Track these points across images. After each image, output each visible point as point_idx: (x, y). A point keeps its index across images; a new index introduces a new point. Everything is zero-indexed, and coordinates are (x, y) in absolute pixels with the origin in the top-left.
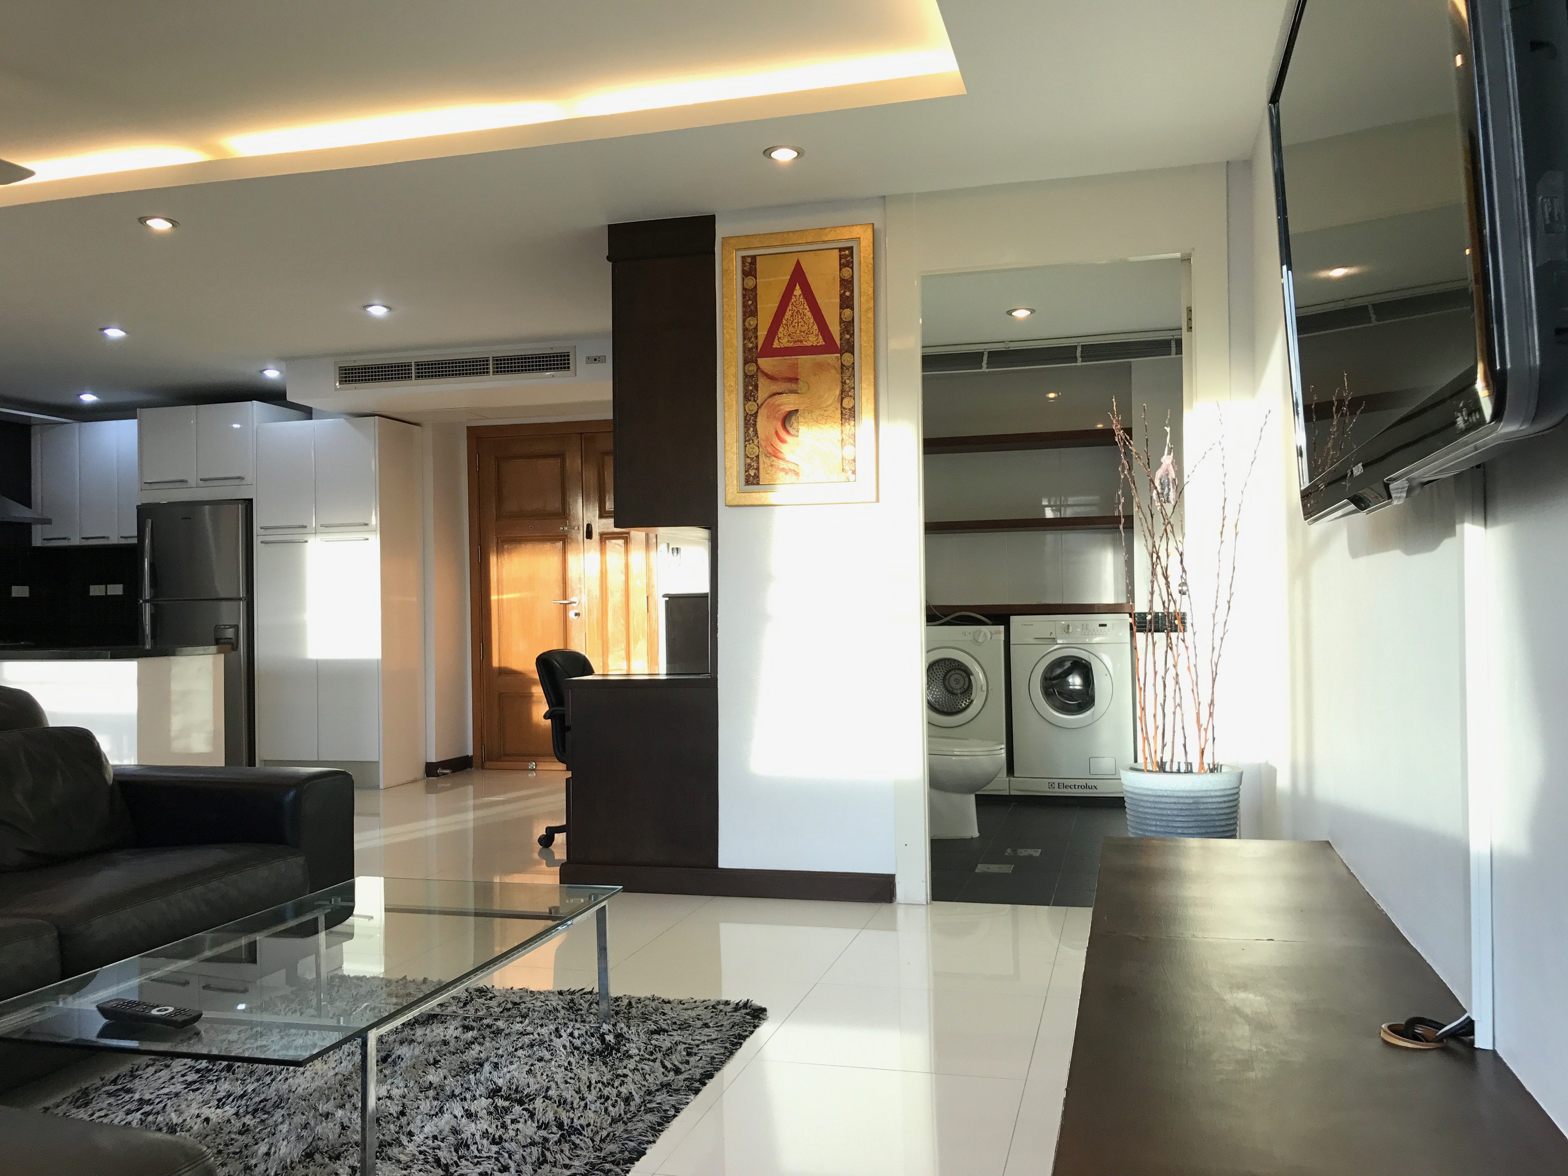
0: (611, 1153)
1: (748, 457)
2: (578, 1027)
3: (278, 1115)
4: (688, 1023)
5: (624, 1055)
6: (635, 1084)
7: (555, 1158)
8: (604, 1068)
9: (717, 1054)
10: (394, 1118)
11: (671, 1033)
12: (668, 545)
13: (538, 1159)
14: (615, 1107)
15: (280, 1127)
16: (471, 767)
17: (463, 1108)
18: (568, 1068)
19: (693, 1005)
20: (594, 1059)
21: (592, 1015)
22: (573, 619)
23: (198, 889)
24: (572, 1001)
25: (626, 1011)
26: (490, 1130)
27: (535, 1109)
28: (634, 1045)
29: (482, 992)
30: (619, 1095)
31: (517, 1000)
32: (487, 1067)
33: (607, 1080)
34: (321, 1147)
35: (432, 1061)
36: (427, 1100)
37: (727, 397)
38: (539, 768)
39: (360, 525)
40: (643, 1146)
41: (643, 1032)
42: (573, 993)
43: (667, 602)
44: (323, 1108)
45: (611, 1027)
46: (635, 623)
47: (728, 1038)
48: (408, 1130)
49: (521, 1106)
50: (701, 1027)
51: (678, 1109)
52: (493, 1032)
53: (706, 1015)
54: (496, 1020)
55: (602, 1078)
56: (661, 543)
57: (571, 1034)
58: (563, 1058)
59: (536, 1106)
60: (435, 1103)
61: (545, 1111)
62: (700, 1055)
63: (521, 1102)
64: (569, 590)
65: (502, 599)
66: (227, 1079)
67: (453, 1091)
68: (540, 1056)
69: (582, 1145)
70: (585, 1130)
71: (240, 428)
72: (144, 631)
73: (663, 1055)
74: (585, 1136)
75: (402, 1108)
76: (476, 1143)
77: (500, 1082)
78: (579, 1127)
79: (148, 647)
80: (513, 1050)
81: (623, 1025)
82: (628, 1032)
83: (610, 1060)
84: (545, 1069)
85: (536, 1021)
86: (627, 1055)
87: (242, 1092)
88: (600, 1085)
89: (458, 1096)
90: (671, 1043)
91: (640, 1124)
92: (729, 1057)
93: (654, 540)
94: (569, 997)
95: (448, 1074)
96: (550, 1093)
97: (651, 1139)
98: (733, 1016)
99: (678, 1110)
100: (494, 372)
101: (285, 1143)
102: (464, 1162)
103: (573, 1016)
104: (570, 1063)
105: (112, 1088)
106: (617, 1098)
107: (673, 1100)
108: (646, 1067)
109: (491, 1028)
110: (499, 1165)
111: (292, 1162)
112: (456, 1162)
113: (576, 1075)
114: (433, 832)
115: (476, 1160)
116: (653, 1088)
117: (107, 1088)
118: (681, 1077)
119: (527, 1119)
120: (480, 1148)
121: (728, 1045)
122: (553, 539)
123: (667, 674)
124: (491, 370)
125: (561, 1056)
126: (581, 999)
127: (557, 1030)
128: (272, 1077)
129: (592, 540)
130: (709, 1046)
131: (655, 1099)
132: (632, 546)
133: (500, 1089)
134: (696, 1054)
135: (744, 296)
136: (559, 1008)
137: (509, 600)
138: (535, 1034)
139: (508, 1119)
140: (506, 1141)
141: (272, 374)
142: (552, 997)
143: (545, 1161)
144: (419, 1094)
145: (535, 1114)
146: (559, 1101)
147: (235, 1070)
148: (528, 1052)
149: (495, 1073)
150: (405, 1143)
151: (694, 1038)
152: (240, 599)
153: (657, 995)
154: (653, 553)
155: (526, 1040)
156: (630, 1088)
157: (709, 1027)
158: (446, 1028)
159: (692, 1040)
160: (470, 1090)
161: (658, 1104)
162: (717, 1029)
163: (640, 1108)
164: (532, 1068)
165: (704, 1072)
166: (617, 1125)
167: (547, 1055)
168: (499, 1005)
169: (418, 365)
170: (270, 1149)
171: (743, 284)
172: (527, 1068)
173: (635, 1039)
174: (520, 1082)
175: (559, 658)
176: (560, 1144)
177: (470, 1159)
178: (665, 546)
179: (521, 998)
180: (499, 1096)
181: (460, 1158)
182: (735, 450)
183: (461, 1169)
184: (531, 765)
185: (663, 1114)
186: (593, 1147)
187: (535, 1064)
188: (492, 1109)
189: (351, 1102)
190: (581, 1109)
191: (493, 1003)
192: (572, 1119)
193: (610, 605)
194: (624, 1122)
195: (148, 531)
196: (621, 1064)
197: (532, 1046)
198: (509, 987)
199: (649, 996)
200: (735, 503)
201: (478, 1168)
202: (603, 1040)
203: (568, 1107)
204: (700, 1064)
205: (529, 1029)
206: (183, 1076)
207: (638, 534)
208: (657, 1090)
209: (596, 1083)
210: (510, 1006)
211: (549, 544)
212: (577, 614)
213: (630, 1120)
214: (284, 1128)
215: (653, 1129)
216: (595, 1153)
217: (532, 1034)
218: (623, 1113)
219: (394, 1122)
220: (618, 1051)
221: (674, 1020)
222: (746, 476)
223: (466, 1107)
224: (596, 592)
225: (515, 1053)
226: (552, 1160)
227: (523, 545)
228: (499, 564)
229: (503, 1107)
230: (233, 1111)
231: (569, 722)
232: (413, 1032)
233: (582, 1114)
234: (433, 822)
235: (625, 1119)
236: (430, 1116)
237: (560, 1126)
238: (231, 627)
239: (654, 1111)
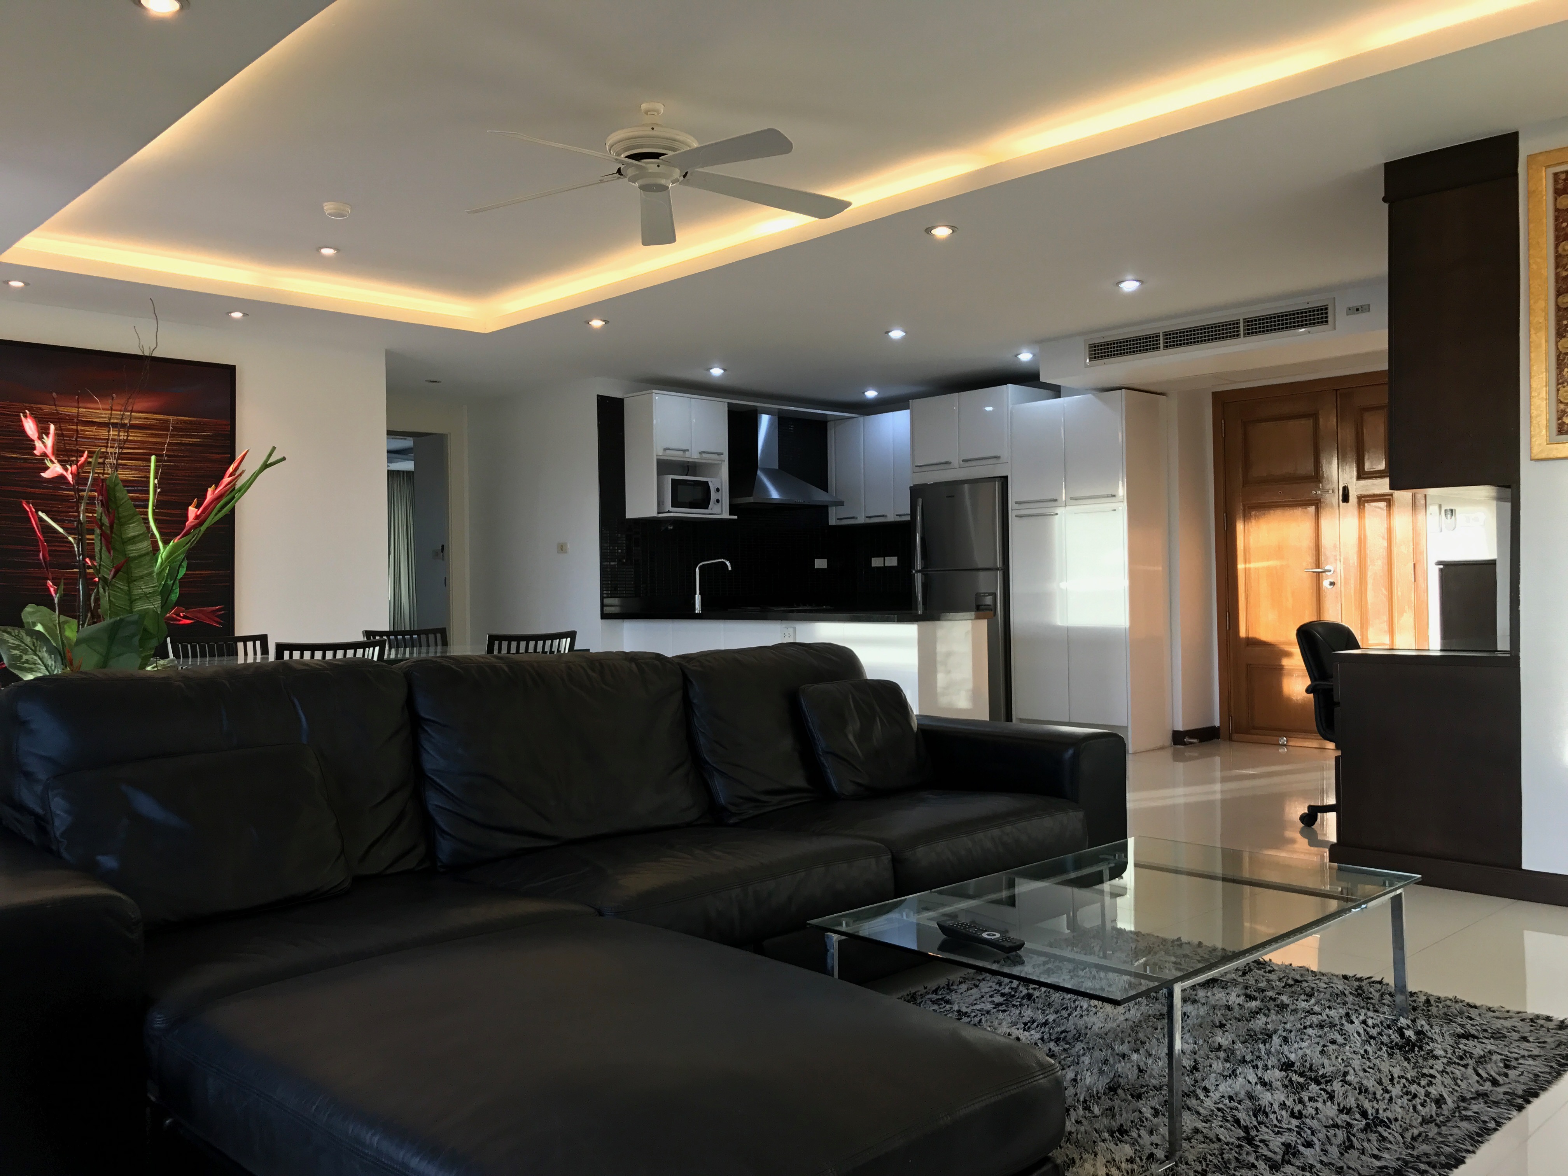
0: (1425, 1154)
1: (1561, 402)
2: (1372, 1016)
3: (1079, 1046)
4: (1502, 1033)
5: (1428, 1054)
6: (1445, 1086)
7: (1362, 1145)
8: (1406, 1064)
9: (1541, 1072)
10: (1188, 1071)
11: (1483, 1041)
12: (1440, 506)
13: (1344, 1143)
14: (1425, 1107)
15: (1082, 1058)
16: (1218, 738)
17: (1257, 1075)
18: (1365, 1055)
19: (1507, 1015)
20: (1393, 1052)
21: (1386, 1007)
22: (1326, 588)
23: (996, 832)
24: (1360, 987)
25: (1425, 1008)
26: (1288, 1103)
27: (1334, 1091)
28: (1439, 1046)
29: (1260, 964)
30: (1427, 1094)
31: (1298, 977)
32: (1276, 1040)
33: (1411, 1076)
34: (1122, 1084)
35: (1218, 1024)
36: (1218, 1060)
37: (1533, 336)
38: (1291, 743)
39: (1108, 496)
40: (1461, 1154)
41: (1448, 1033)
42: (1360, 980)
43: (1441, 570)
44: (1120, 1048)
45: (1409, 1022)
46: (1399, 593)
47: (1553, 1057)
48: (1203, 1085)
49: (1318, 1086)
50: (1518, 1040)
51: (1500, 1122)
52: (1278, 1006)
53: (1525, 1028)
54: (1279, 994)
55: (1405, 1074)
56: (1430, 504)
57: (1364, 1022)
58: (1358, 1044)
59: (1335, 1089)
60: (1228, 1065)
61: (1345, 1095)
62: (1522, 1070)
63: (1318, 1083)
64: (1323, 558)
65: (1250, 569)
66: (1030, 1006)
67: (1244, 1057)
68: (1332, 1039)
69: (1392, 1139)
70: (1393, 1124)
71: (993, 410)
72: (916, 598)
73: (1476, 1062)
74: (1393, 1130)
75: (1194, 1064)
76: (1275, 1112)
77: (1292, 1057)
78: (1386, 1120)
79: (920, 612)
80: (1302, 1027)
81: (1423, 1023)
82: (1430, 1031)
83: (1412, 1057)
84: (1339, 1052)
85: (1323, 1002)
86: (1431, 1055)
87: (1044, 1021)
88: (1404, 1081)
89: (1250, 1062)
90: (1484, 1051)
91: (1455, 1131)
92: (1556, 1078)
93: (1423, 502)
94: (1357, 983)
95: (1236, 1039)
96: (1348, 1078)
97: (1470, 1148)
98: (1557, 1034)
99: (1499, 1124)
100: (1245, 334)
101: (1089, 1073)
102: (1263, 1129)
103: (1362, 1004)
104: (1366, 1051)
105: (934, 997)
106: (1426, 1098)
107: (1493, 1111)
108: (1456, 1071)
109: (1275, 1001)
110: (1303, 1140)
111: (1098, 1093)
112: (1255, 1126)
113: (1375, 1065)
114: (1182, 801)
115: (1276, 1129)
116: (1469, 1095)
117: (930, 996)
118: (1501, 1090)
119: (1326, 1099)
120: (1279, 1118)
121: (1554, 1064)
122: (1305, 504)
123: (1441, 650)
124: (1242, 333)
125: (1355, 1042)
126: (1371, 987)
127: (1347, 1014)
128: (1069, 1012)
129: (1349, 504)
130: (1530, 1062)
131: (1470, 1107)
132: (1395, 510)
133: (1293, 1064)
134: (1515, 1068)
135: (1557, 218)
136: (1347, 992)
137: (1257, 569)
138: (1324, 1015)
139: (1305, 1095)
140: (1306, 1117)
141: (1025, 357)
142: (1335, 980)
143: (1351, 1146)
144: (1210, 1053)
145: (1334, 1097)
146: (1360, 1089)
147: (1034, 999)
148: (1318, 1032)
149: (1286, 1047)
150: (1202, 1097)
151: (1511, 1050)
152: (997, 569)
153: (1459, 997)
154: (1421, 516)
155: (1315, 1019)
156: (1439, 1090)
157: (1528, 1041)
158: (1228, 994)
159: (1509, 1052)
160: (1261, 1059)
161: (1475, 1113)
162: (1539, 1045)
163: (1454, 1113)
164: (1325, 1049)
165: (1527, 1089)
166: (1428, 1126)
167: (1340, 1039)
168: (1280, 980)
169: (1166, 335)
170: (1076, 1076)
171: (1555, 204)
172: (1320, 1048)
173: (1440, 1039)
174: (1314, 1061)
175: (1320, 629)
176: (1367, 1133)
177: (1270, 1127)
178: (1436, 508)
179: (1302, 975)
180: (1292, 1070)
181: (1260, 1123)
182: (1544, 394)
183: (1261, 1134)
184: (1282, 740)
185: (1481, 1125)
186: (1403, 1143)
187: (1328, 1046)
188: (1287, 1083)
189: (1144, 1048)
190: (1386, 1101)
191: (1273, 976)
192: (1377, 1110)
193: (1369, 574)
194: (1436, 1124)
195: (919, 509)
196: (1425, 1063)
197: (1321, 1026)
198: (1287, 963)
199: (1451, 997)
200: (1544, 456)
201: (1279, 1137)
202: (1402, 1035)
203: (1370, 1096)
204: (1522, 1079)
205: (1317, 1009)
206: (991, 996)
207: (1403, 496)
208: (1473, 1098)
209: (1399, 1077)
210: (1290, 982)
211: (1300, 509)
212: (1332, 584)
213: (1444, 1123)
214: (1086, 1060)
215: (1472, 1138)
216: (1406, 1150)
217: (1321, 1014)
218: (1434, 1115)
219: (1188, 1075)
220: (1421, 1048)
221: (1485, 1027)
222: (1559, 424)
223: (1260, 1075)
224: (1354, 559)
225: (1305, 1031)
226: (1360, 1147)
227: (1271, 511)
228: (1246, 532)
229: (1298, 1083)
230: (1038, 1036)
231: (1337, 696)
232: (1194, 993)
233: (1388, 1107)
234: (1180, 791)
235: (1438, 1122)
236: (1223, 1076)
237: (1364, 1114)
238: (990, 594)
239: (1471, 1120)
